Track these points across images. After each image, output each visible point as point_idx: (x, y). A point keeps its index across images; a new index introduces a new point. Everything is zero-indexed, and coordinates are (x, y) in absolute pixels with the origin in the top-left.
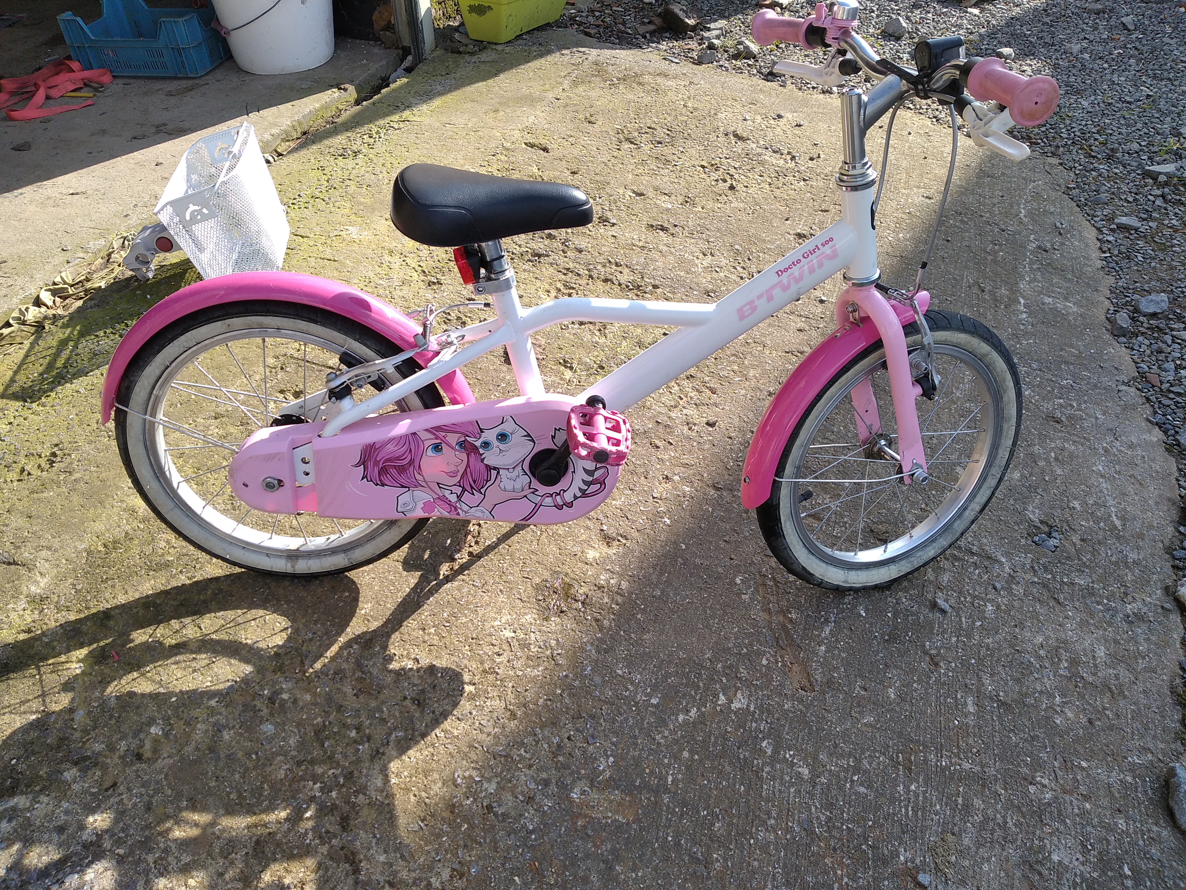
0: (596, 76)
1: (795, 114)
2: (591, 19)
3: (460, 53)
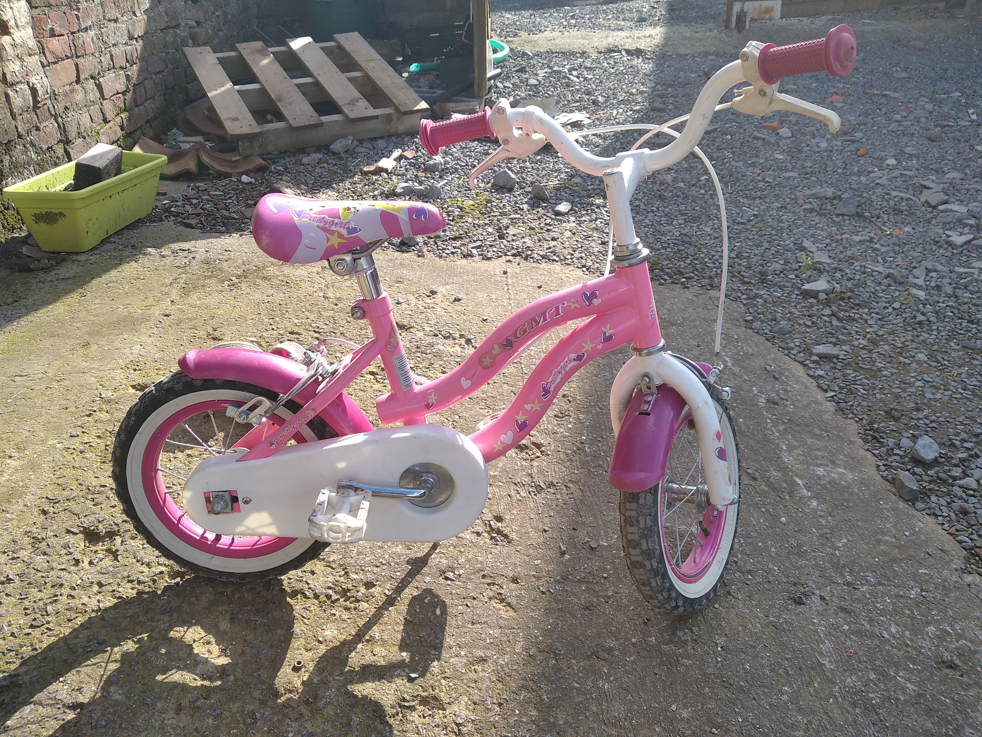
2: (189, 208)
3: (31, 270)
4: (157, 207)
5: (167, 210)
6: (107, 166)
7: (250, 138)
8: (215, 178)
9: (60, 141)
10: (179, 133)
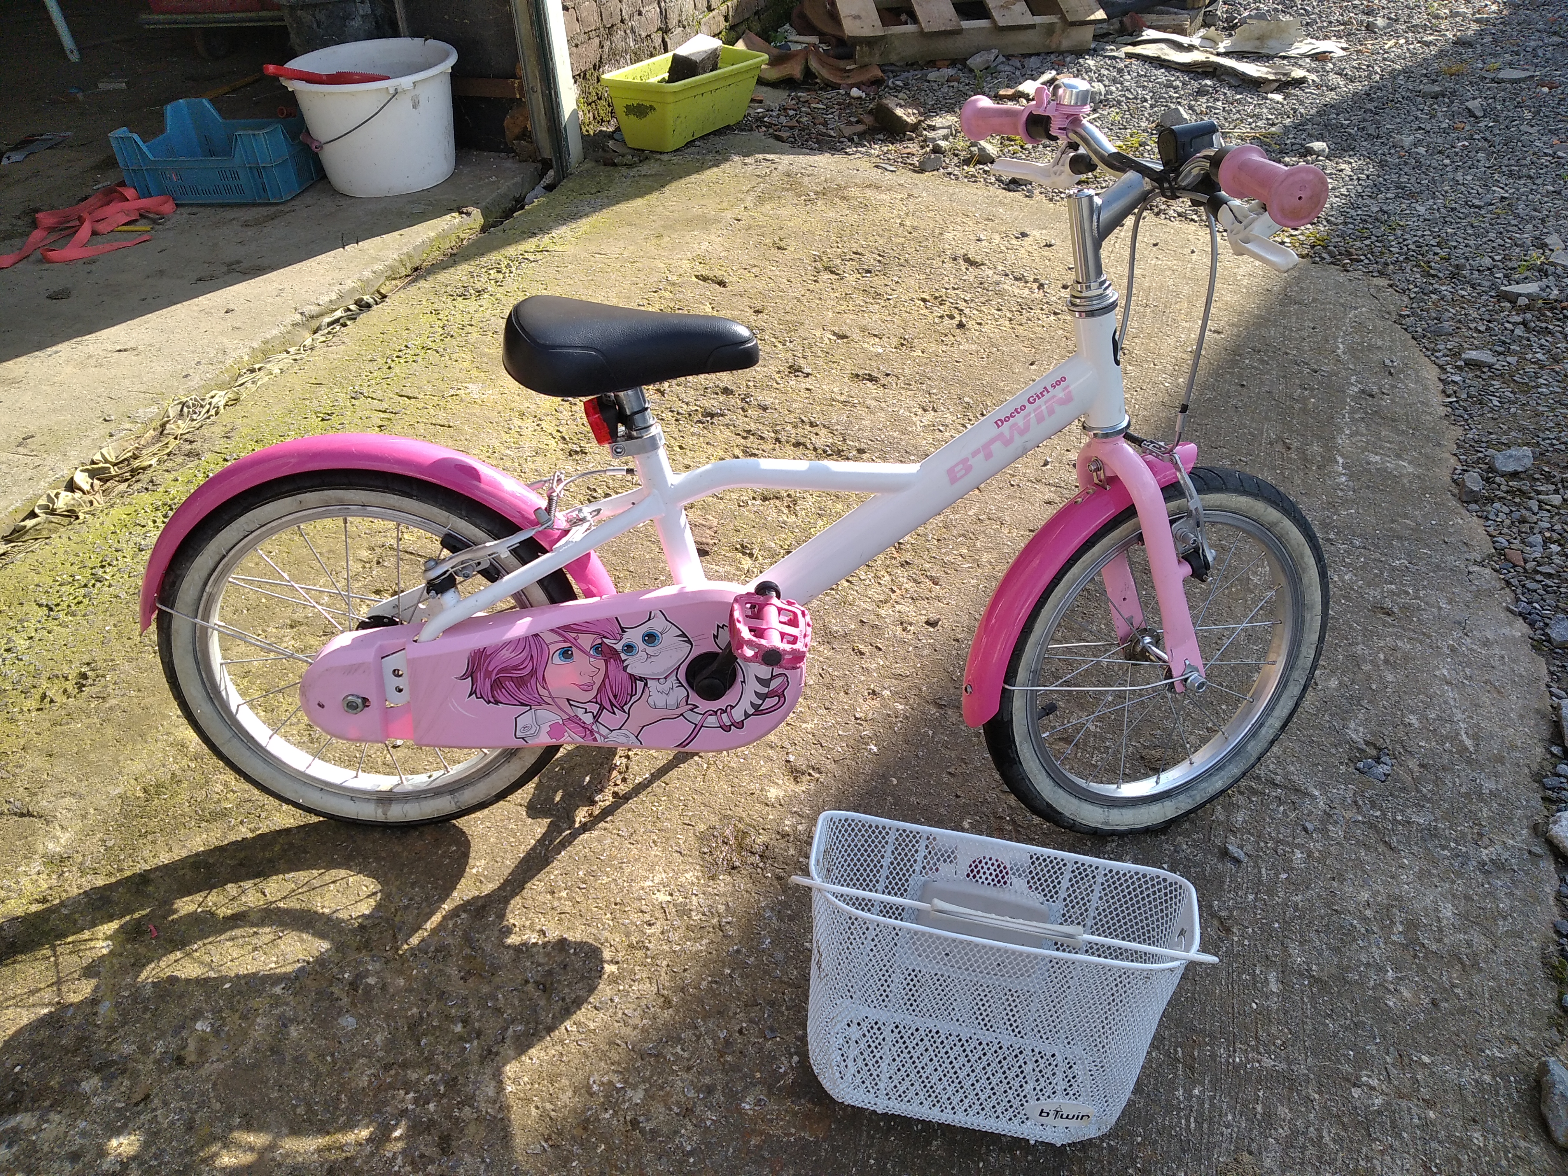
0: (787, 190)
1: (1044, 231)
2: (783, 119)
3: (615, 165)
4: (749, 115)
5: (759, 119)
6: (703, 60)
7: (870, 42)
8: (821, 89)
9: (660, 29)
10: (791, 30)
